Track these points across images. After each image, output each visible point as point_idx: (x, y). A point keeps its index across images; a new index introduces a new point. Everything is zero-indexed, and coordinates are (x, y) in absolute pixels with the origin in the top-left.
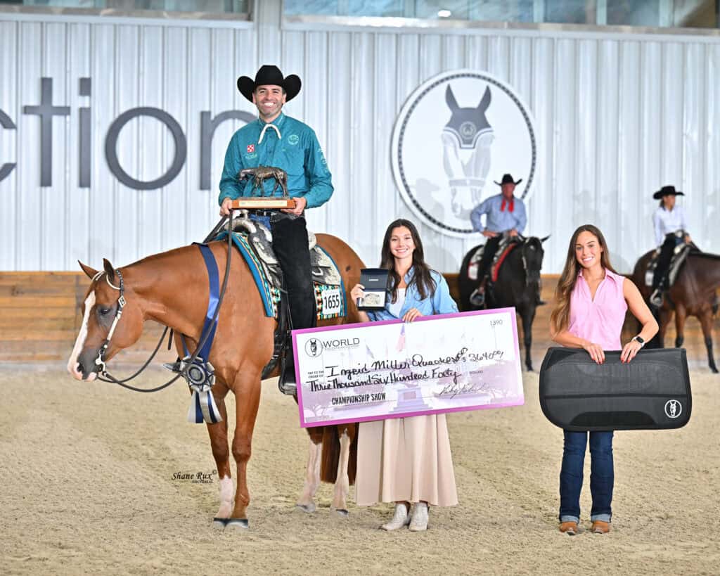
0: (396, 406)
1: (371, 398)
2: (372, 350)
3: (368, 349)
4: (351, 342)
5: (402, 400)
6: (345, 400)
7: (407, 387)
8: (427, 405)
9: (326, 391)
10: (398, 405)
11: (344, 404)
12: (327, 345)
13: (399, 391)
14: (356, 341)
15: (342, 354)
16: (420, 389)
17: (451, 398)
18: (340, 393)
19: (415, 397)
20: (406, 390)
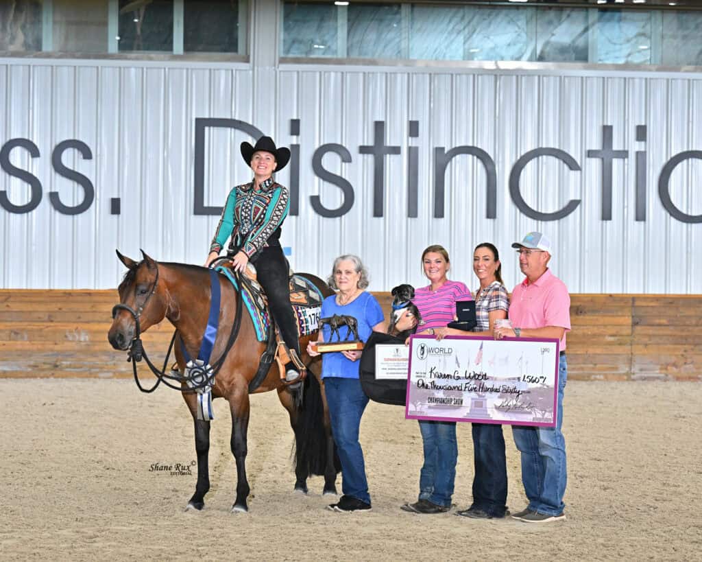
0: (469, 412)
1: (453, 402)
2: (459, 361)
3: (457, 359)
4: (447, 351)
5: (473, 408)
6: (436, 400)
7: (477, 397)
8: (489, 415)
9: (425, 390)
10: (471, 410)
11: (435, 404)
12: (431, 350)
13: (472, 399)
14: (450, 351)
15: (440, 361)
16: (486, 400)
17: (506, 411)
18: (433, 394)
19: (482, 406)
20: (476, 399)
